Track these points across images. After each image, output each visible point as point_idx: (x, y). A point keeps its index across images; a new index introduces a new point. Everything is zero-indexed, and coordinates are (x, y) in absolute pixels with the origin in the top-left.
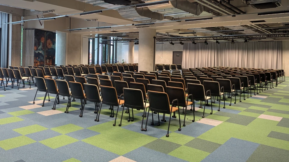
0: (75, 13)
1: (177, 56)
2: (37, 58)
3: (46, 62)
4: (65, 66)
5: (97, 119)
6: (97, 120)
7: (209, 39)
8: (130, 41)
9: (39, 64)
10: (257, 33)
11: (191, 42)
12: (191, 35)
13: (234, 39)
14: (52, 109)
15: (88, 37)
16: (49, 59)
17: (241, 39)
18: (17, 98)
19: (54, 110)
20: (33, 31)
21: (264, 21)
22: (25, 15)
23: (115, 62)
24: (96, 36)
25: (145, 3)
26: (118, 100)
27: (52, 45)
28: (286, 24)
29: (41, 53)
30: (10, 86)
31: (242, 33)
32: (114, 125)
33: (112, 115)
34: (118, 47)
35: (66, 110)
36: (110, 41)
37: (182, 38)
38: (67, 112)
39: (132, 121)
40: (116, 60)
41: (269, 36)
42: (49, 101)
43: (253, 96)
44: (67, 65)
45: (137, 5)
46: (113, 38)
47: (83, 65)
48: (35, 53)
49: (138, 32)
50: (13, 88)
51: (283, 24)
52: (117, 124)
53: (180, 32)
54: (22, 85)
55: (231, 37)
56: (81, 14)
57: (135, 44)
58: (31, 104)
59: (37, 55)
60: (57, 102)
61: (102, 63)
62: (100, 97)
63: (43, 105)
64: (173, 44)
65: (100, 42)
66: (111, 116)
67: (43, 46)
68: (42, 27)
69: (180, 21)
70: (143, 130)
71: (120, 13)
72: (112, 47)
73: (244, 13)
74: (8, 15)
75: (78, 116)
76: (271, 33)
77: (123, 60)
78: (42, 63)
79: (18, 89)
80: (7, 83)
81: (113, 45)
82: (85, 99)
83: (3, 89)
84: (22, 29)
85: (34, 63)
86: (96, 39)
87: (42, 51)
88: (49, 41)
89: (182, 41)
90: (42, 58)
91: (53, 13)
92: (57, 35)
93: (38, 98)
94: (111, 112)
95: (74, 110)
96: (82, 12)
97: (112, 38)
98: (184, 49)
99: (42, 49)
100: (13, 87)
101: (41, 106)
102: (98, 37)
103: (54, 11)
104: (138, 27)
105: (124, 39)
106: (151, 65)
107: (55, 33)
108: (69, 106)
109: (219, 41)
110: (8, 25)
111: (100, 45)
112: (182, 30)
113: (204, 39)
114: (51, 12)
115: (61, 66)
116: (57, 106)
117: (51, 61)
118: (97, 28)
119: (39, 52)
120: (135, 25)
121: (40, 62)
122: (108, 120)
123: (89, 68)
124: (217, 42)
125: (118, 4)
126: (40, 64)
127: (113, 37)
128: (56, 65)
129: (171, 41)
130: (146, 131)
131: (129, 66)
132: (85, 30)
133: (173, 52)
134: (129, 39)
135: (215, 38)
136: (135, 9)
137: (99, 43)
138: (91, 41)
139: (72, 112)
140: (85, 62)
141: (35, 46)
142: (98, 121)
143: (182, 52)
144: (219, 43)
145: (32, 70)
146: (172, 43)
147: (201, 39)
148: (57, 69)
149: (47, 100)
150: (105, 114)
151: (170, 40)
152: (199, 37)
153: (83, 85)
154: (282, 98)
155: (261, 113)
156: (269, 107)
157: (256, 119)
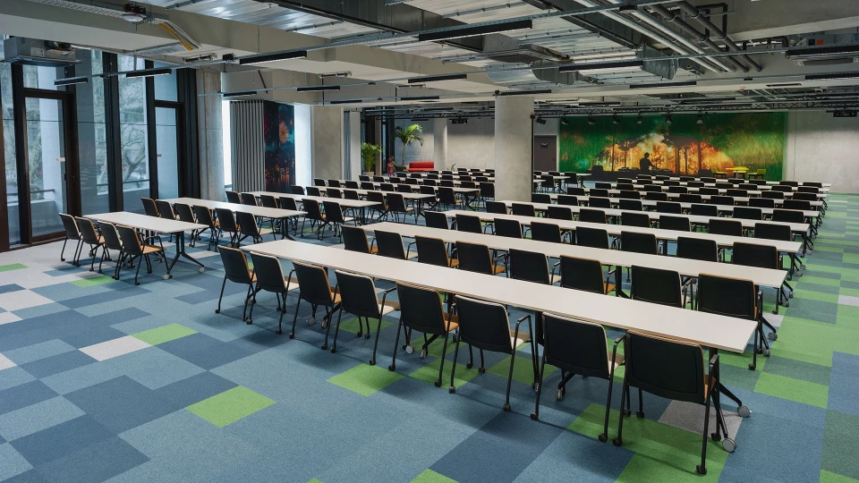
1: (544, 147)
8: (441, 115)
20: (261, 105)
22: (227, 70)
27: (287, 135)
45: (561, 66)
56: (411, 81)
57: (454, 122)
64: (543, 122)
73: (759, 67)
88: (282, 126)
89: (566, 114)
103: (351, 74)
107: (292, 107)
117: (287, 172)
120: (503, 94)
143: (555, 137)
146: (540, 120)
154: (841, 251)
155: (835, 291)
156: (837, 276)
157: (839, 308)
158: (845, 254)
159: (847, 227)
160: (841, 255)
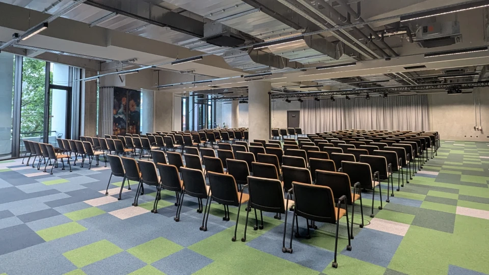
0: (164, 63)
1: (293, 117)
2: (117, 124)
3: (129, 129)
4: (153, 134)
5: (203, 226)
6: (204, 229)
7: (336, 94)
8: (234, 99)
9: (119, 132)
10: (400, 85)
11: (312, 98)
12: (314, 90)
13: (369, 93)
14: (133, 205)
15: (180, 96)
16: (133, 124)
17: (375, 93)
18: (84, 185)
19: (136, 207)
20: (112, 89)
21: (424, 66)
22: (102, 70)
23: (215, 127)
24: (191, 94)
25: (264, 41)
26: (239, 194)
27: (135, 107)
28: (447, 71)
29: (122, 118)
30: (79, 164)
31: (380, 86)
32: (234, 240)
33: (226, 216)
34: (217, 107)
35: (153, 208)
36: (208, 99)
37: (301, 94)
38: (155, 211)
39: (261, 228)
40: (215, 124)
41: (413, 88)
42: (129, 189)
43: (418, 172)
44: (155, 133)
45: (254, 45)
46: (212, 97)
47: (176, 132)
48: (114, 117)
49: (247, 87)
50: (82, 167)
51: (442, 70)
52: (239, 237)
53: (301, 85)
54: (94, 162)
55: (366, 91)
56: (173, 63)
57: (240, 102)
58: (102, 195)
59: (117, 121)
60: (141, 191)
61: (198, 128)
62: (208, 188)
63: (120, 197)
64: (289, 101)
65: (196, 101)
66: (224, 219)
67: (125, 109)
68: (122, 85)
69: (306, 70)
70: (286, 251)
71: (226, 60)
72: (210, 107)
73: (397, 55)
74: (81, 70)
75: (172, 218)
76: (417, 85)
77: (224, 124)
78: (123, 130)
79: (89, 169)
80: (76, 160)
81: (211, 105)
82: (183, 191)
83: (68, 170)
84: (98, 88)
85: (114, 130)
86: (191, 98)
87: (123, 115)
88: (132, 102)
89: (300, 97)
90: (123, 124)
91: (135, 62)
92: (142, 94)
93: (114, 184)
94: (224, 209)
95: (166, 206)
96: (174, 60)
97: (210, 97)
98: (301, 108)
99: (123, 113)
100: (82, 165)
101: (116, 200)
102: (193, 95)
103: (136, 60)
104: (247, 80)
105: (225, 96)
106: (266, 130)
107: (140, 92)
108: (159, 198)
109: (349, 96)
110: (81, 82)
111: (196, 105)
112: (304, 83)
113: (330, 93)
114: (132, 62)
115: (147, 134)
116: (140, 198)
117: (135, 128)
118: (193, 83)
119: (119, 117)
120: (245, 77)
121: (121, 129)
122: (221, 226)
123: (184, 136)
124: (347, 98)
125: (225, 45)
126: (121, 132)
127: (211, 94)
128: (141, 132)
129: (286, 98)
130: (291, 252)
131: (235, 132)
132: (177, 87)
133: (288, 112)
134: (233, 97)
135: (344, 93)
136: (247, 54)
137: (194, 103)
138: (184, 100)
139: (163, 212)
140: (177, 128)
141: (114, 108)
142: (206, 230)
143: (299, 111)
144: (349, 99)
145: (108, 141)
146: (287, 101)
147: (326, 94)
148: (141, 139)
149: (126, 187)
150: (214, 215)
151: (286, 96)
152: (323, 92)
153: (180, 170)
154: (460, 173)
155: (454, 203)
156: (456, 191)
157: (456, 217)
158: (462, 176)
159: (464, 159)
160: (459, 176)
